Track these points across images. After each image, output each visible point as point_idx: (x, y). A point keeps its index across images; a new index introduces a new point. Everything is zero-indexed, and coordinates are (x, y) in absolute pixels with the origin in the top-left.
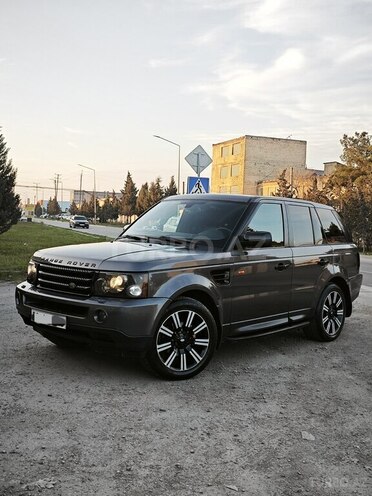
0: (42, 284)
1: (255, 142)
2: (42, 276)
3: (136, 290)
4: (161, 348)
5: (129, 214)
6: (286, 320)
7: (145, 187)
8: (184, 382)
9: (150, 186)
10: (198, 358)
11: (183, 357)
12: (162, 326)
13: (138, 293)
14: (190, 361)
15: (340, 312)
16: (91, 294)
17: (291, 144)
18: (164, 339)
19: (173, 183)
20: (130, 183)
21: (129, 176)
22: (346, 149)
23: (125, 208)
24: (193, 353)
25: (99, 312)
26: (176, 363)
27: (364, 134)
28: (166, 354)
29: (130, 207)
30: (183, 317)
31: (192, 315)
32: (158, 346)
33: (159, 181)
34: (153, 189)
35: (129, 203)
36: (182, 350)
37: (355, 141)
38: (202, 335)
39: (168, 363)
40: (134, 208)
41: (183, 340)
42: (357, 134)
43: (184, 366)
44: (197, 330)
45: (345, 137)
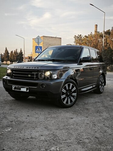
0: (15, 76)
1: (46, 38)
2: (14, 73)
3: (55, 76)
4: (63, 97)
5: (7, 61)
6: (92, 87)
7: (12, 52)
8: (70, 108)
9: (13, 52)
10: (73, 100)
11: (69, 100)
12: (63, 89)
13: (56, 78)
14: (71, 101)
15: (103, 84)
16: (37, 78)
17: (57, 39)
18: (63, 94)
19: (21, 51)
20: (6, 51)
21: (6, 48)
22: (75, 40)
23: (5, 59)
24: (72, 98)
25: (42, 85)
26: (67, 102)
27: (80, 35)
28: (64, 99)
29: (7, 58)
30: (69, 85)
31: (71, 85)
32: (62, 96)
33: (16, 50)
34: (15, 52)
35: (7, 57)
36: (68, 98)
37: (78, 37)
38: (74, 92)
39: (65, 102)
40: (8, 59)
41: (69, 94)
42: (79, 35)
43: (69, 103)
44: (73, 90)
45: (75, 36)
